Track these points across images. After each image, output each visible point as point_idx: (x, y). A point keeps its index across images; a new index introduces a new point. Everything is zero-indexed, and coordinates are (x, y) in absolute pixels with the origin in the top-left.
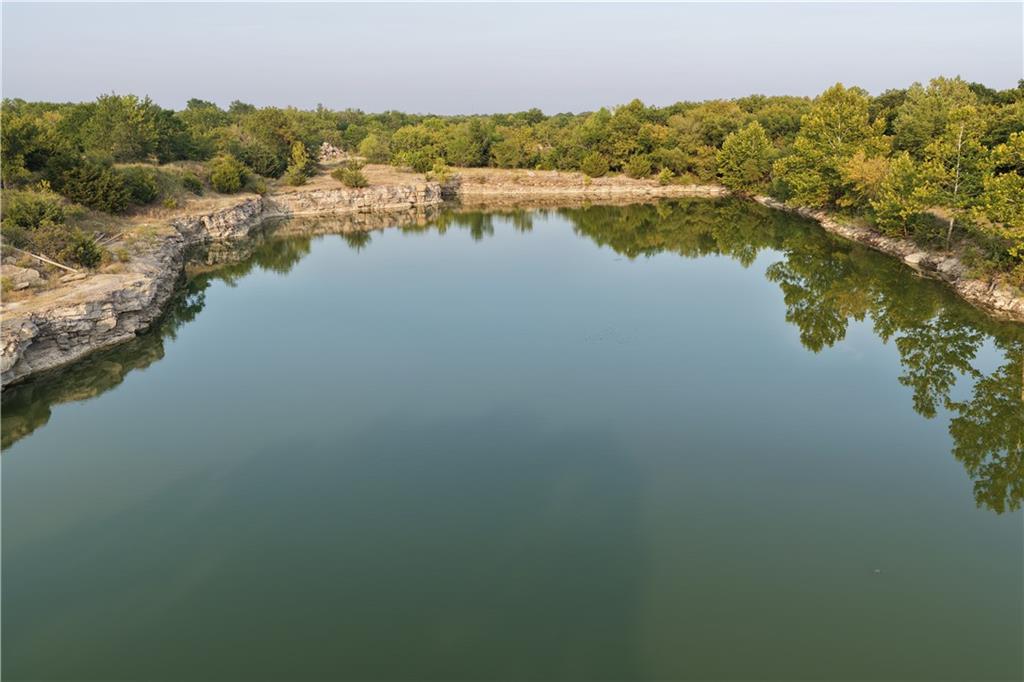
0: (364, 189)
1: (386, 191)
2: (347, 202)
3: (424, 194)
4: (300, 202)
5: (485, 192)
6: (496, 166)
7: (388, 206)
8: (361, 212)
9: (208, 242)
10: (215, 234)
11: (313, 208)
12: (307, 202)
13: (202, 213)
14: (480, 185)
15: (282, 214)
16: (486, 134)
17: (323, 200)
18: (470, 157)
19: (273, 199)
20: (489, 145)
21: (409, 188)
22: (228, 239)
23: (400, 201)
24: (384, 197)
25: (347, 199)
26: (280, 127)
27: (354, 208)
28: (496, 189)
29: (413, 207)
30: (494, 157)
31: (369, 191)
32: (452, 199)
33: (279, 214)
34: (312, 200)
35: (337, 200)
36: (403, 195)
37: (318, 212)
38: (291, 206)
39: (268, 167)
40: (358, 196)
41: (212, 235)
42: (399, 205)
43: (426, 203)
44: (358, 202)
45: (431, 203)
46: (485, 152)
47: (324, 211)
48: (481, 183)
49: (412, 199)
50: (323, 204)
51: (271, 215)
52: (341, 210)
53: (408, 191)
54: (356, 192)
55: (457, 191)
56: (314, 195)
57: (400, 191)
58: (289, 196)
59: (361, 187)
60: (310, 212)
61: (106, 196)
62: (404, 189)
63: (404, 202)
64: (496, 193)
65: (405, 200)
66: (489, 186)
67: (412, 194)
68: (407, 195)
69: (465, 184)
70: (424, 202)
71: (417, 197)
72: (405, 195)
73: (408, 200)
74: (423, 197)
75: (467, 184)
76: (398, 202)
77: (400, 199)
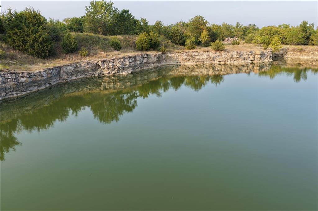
0: (223, 52)
1: (236, 53)
2: (212, 59)
3: (259, 56)
4: (185, 57)
5: (301, 57)
6: (313, 45)
7: (236, 62)
8: (220, 64)
9: (100, 77)
10: (106, 72)
11: (191, 61)
12: (189, 57)
13: (98, 60)
14: (299, 53)
15: (175, 63)
16: (309, 29)
17: (198, 57)
18: (297, 40)
19: (170, 55)
20: (310, 34)
21: (251, 52)
22: (114, 75)
23: (244, 59)
24: (234, 56)
25: (212, 57)
26: (201, 25)
27: (216, 62)
28: (309, 55)
29: (252, 63)
30: (312, 40)
31: (226, 53)
32: (281, 60)
33: (173, 63)
34: (192, 57)
35: (206, 57)
36: (247, 56)
37: (194, 63)
38: (180, 59)
39: (179, 40)
40: (219, 56)
41: (105, 72)
42: (243, 62)
43: (261, 61)
44: (219, 59)
45: (265, 61)
46: (308, 38)
47: (198, 63)
48: (300, 52)
49: (251, 58)
50: (198, 59)
51: (168, 63)
52: (208, 63)
53: (250, 54)
54: (218, 53)
55: (285, 56)
56: (193, 54)
57: (245, 54)
58: (179, 54)
59: (221, 51)
60: (190, 63)
61: (32, 46)
62: (248, 53)
63: (247, 60)
64: (309, 57)
65: (248, 59)
66: (305, 54)
67: (252, 55)
68: (249, 56)
69: (290, 52)
70: (259, 60)
71: (255, 58)
72: (248, 56)
73: (250, 59)
74: (259, 58)
75: (291, 52)
76: (243, 60)
77: (244, 58)
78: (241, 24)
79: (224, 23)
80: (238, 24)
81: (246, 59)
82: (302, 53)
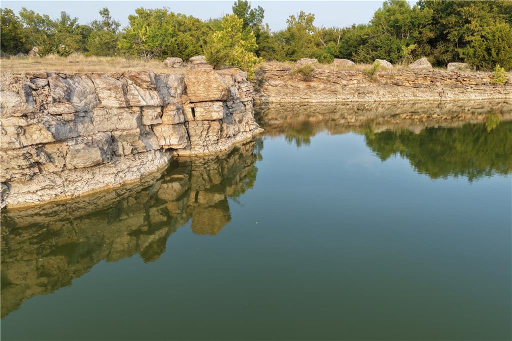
5: (312, 99)
14: (302, 85)
23: (111, 151)
28: (334, 92)
36: (129, 121)
42: (105, 175)
48: (305, 80)
49: (166, 135)
57: (111, 100)
62: (133, 89)
63: (135, 152)
64: (334, 100)
65: (140, 144)
66: (322, 86)
67: (170, 112)
68: (149, 117)
69: (273, 82)
70: (213, 137)
71: (191, 125)
72: (140, 118)
73: (153, 143)
74: (216, 126)
75: (277, 82)
76: (97, 164)
77: (113, 140)
78: (72, 18)
79: (25, 10)
80: (65, 18)
81: (124, 147)
82: (312, 84)
